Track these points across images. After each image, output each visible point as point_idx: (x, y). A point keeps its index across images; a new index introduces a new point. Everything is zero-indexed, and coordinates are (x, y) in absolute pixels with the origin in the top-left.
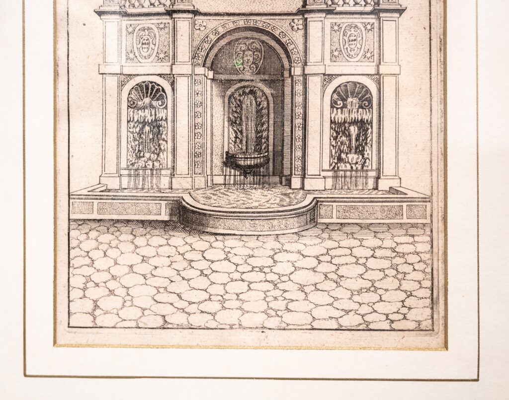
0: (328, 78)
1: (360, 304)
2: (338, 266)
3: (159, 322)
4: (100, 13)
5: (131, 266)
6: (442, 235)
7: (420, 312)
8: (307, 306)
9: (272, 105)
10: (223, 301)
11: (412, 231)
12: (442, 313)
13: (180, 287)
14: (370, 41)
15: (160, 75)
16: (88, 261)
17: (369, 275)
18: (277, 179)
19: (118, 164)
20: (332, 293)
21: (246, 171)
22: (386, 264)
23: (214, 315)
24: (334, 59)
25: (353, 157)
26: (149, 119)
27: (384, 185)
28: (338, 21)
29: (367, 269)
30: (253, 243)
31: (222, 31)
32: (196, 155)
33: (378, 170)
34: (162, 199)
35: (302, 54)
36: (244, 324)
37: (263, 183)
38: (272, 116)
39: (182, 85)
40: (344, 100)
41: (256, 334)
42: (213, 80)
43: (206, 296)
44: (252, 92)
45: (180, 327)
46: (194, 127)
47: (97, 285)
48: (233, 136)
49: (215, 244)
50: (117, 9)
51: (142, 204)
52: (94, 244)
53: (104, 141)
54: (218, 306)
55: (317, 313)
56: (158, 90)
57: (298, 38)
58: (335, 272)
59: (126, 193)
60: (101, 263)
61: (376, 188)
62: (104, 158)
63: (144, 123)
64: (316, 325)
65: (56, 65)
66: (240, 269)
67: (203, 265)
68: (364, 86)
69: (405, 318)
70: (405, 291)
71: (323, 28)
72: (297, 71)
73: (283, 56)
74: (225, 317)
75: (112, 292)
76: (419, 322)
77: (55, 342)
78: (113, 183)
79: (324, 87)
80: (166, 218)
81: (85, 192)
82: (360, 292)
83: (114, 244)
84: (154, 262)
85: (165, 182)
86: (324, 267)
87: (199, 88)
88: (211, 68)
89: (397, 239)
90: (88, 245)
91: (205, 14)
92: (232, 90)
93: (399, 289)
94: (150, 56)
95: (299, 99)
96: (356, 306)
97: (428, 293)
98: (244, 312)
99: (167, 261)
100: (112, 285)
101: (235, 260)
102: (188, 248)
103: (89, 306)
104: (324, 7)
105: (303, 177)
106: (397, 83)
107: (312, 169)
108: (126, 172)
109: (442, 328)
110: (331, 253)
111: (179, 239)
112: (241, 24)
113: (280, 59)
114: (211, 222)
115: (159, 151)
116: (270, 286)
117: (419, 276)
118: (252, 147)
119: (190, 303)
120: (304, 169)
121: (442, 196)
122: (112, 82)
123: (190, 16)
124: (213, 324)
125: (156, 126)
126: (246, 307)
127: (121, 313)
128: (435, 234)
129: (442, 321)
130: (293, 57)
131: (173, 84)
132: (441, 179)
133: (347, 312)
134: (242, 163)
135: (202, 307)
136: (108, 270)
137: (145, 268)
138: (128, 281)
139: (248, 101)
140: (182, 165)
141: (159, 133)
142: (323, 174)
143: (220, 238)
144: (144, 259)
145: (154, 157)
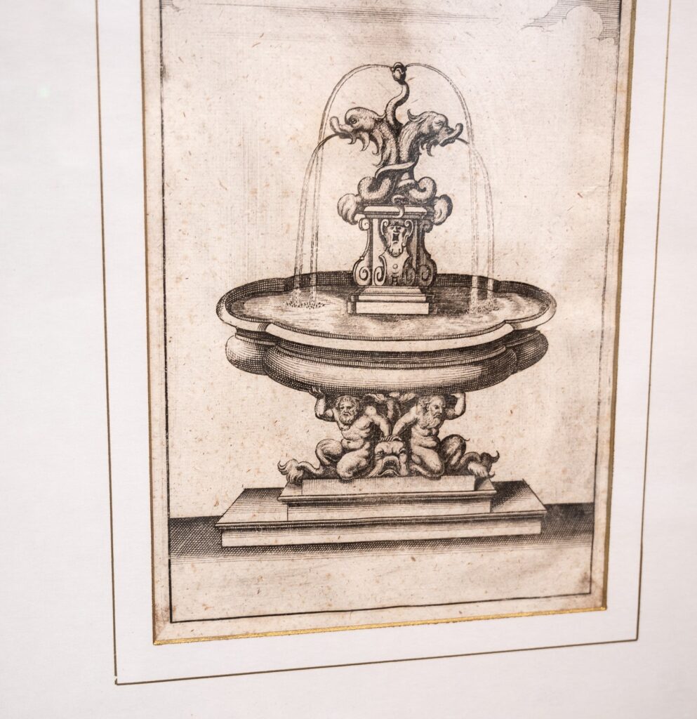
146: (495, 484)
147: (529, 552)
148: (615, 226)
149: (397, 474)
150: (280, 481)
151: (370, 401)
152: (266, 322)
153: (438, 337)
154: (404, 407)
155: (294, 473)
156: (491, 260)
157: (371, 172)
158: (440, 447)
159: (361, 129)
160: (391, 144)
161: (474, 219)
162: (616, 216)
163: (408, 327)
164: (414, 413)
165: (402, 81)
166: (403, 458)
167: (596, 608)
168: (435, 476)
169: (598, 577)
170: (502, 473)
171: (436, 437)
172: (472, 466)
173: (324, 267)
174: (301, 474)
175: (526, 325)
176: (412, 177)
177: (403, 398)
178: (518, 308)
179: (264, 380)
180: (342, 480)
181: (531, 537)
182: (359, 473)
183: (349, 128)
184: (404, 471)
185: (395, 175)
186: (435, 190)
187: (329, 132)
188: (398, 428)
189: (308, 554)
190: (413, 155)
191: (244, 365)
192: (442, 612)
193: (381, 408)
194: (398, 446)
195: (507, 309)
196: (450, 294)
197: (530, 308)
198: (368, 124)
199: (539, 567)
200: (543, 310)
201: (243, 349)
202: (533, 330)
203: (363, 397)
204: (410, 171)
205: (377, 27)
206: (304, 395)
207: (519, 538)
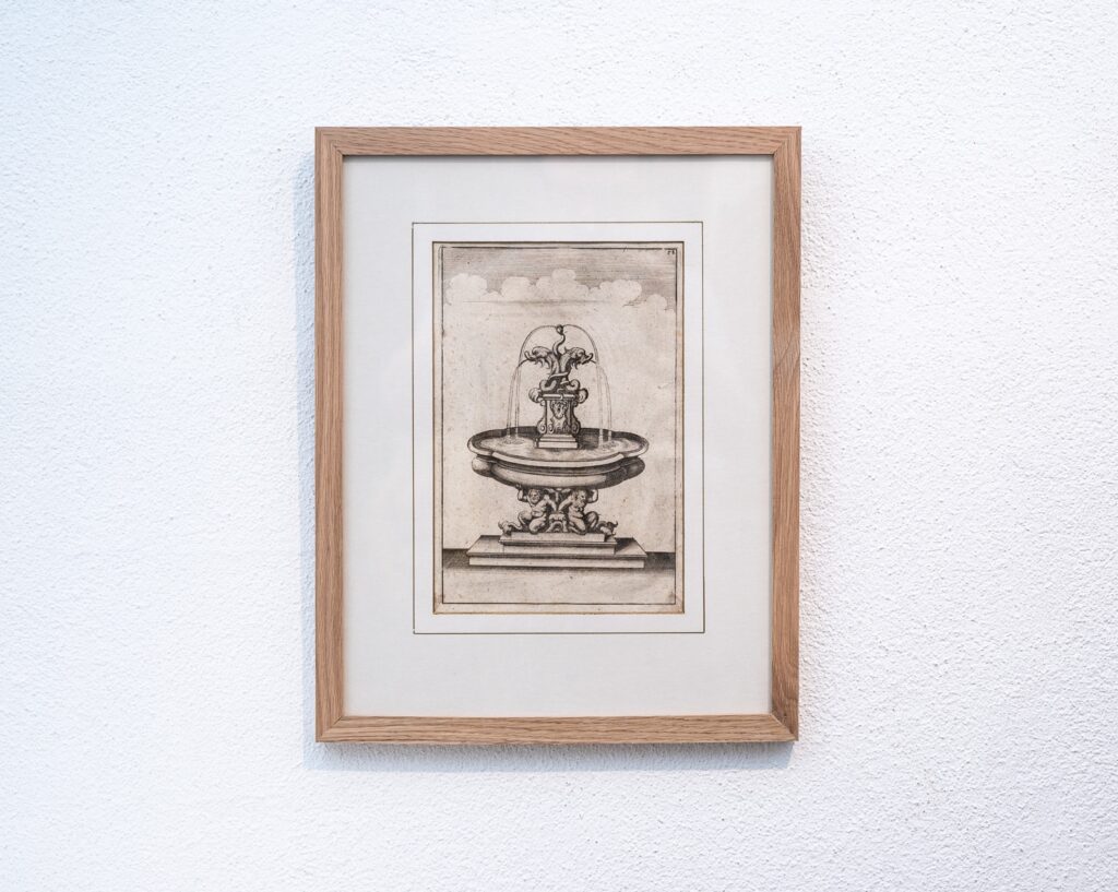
146: (617, 539)
147: (637, 578)
148: (679, 404)
149: (561, 531)
150: (500, 532)
151: (547, 493)
152: (492, 451)
153: (583, 460)
154: (565, 496)
155: (507, 528)
156: (610, 421)
157: (546, 377)
158: (585, 518)
159: (541, 357)
160: (556, 363)
161: (600, 401)
162: (679, 399)
163: (566, 455)
164: (570, 499)
165: (561, 333)
166: (565, 523)
167: (679, 613)
168: (582, 533)
169: (679, 594)
170: (620, 533)
171: (582, 512)
172: (602, 528)
173: (521, 425)
174: (510, 529)
175: (631, 455)
176: (567, 379)
177: (564, 491)
178: (627, 446)
179: (491, 480)
180: (532, 533)
181: (639, 569)
182: (541, 529)
183: (534, 357)
184: (565, 530)
185: (559, 379)
186: (579, 385)
187: (524, 358)
188: (561, 507)
189: (514, 571)
190: (568, 369)
191: (481, 473)
192: (589, 608)
193: (552, 496)
194: (561, 516)
195: (620, 446)
196: (589, 438)
197: (633, 446)
198: (544, 354)
199: (642, 587)
200: (641, 447)
201: (480, 464)
202: (636, 457)
203: (543, 490)
204: (567, 377)
205: (548, 309)
206: (512, 488)
207: (631, 569)
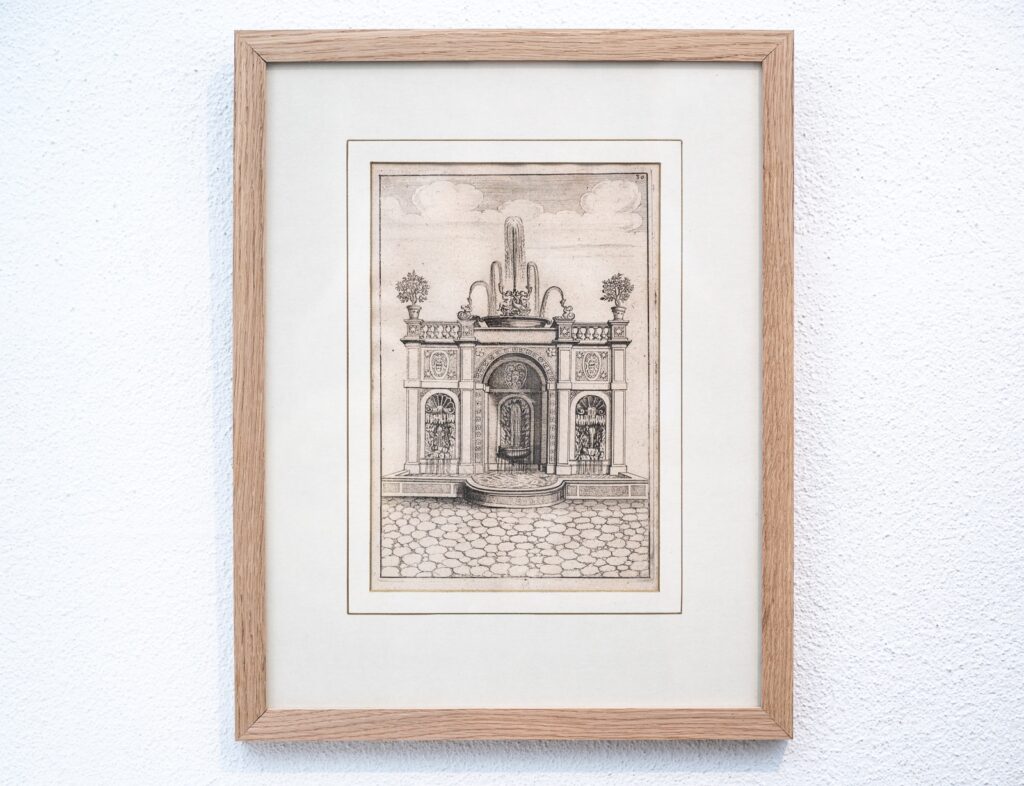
0: (574, 392)
1: (597, 559)
2: (581, 531)
3: (449, 573)
4: (405, 342)
5: (428, 532)
6: (656, 508)
7: (640, 564)
8: (557, 560)
9: (533, 412)
10: (496, 557)
11: (635, 505)
12: (656, 565)
13: (465, 547)
14: (605, 365)
15: (450, 389)
16: (395, 528)
17: (604, 537)
18: (536, 466)
19: (418, 455)
20: (577, 551)
21: (513, 460)
22: (616, 529)
23: (489, 567)
24: (578, 378)
25: (591, 451)
26: (442, 421)
27: (614, 471)
28: (582, 351)
29: (602, 533)
30: (518, 514)
31: (496, 356)
32: (477, 449)
33: (610, 460)
34: (451, 481)
35: (555, 374)
36: (512, 574)
37: (526, 470)
38: (533, 420)
39: (467, 397)
40: (585, 409)
41: (520, 581)
42: (489, 393)
43: (484, 553)
44: (518, 402)
45: (464, 577)
46: (475, 429)
47: (402, 545)
48: (504, 434)
49: (490, 515)
50: (417, 338)
51: (437, 486)
52: (399, 515)
53: (407, 438)
54: (492, 561)
55: (565, 565)
56: (448, 400)
57: (552, 362)
58: (579, 535)
59: (424, 477)
60: (405, 529)
61: (608, 473)
62: (407, 450)
63: (438, 425)
64: (564, 574)
65: (372, 381)
66: (509, 533)
67: (481, 530)
68: (599, 399)
69: (629, 569)
70: (630, 549)
71: (570, 356)
72: (552, 386)
73: (541, 375)
74: (497, 569)
75: (413, 551)
76: (639, 572)
77: (370, 588)
78: (414, 470)
79: (571, 399)
80: (455, 496)
81: (393, 476)
82: (597, 549)
83: (414, 515)
84: (445, 528)
85: (453, 469)
86: (571, 532)
87: (479, 399)
88: (488, 384)
89: (624, 511)
90: (396, 516)
91: (484, 344)
92: (504, 400)
93: (625, 547)
94: (442, 375)
95: (553, 407)
96: (594, 560)
97: (646, 550)
98: (512, 565)
99: (455, 528)
100: (413, 545)
101: (505, 526)
102: (470, 517)
103: (396, 561)
104: (571, 340)
105: (556, 466)
106: (624, 396)
107: (562, 459)
108: (424, 461)
109: (656, 576)
110: (577, 521)
111: (463, 511)
112: (510, 351)
113: (539, 377)
114: (488, 499)
115: (449, 446)
116: (531, 546)
117: (639, 538)
118: (518, 443)
119: (472, 559)
120: (556, 459)
121: (656, 479)
122: (414, 394)
123: (473, 345)
124: (489, 574)
125: (447, 426)
126: (513, 561)
127: (421, 566)
128: (651, 507)
129: (656, 571)
130: (549, 376)
131: (459, 396)
132: (656, 467)
133: (587, 564)
134: (510, 454)
135: (480, 561)
136: (411, 534)
137: (438, 533)
138: (426, 542)
139: (515, 408)
140: (466, 456)
141: (449, 432)
142: (570, 463)
143: (493, 510)
144: (438, 526)
145: (445, 450)
